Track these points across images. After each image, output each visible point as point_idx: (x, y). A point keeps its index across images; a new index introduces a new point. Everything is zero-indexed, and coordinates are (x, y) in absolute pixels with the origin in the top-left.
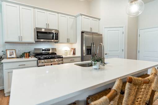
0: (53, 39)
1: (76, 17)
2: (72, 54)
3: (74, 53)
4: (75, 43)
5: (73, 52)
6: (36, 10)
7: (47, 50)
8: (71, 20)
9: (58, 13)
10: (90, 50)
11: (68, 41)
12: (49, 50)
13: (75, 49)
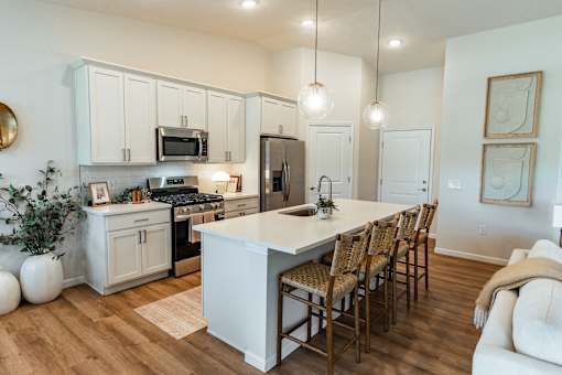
0: (197, 154)
1: (244, 96)
2: (235, 189)
3: (239, 189)
4: (241, 163)
5: (235, 184)
6: (160, 82)
7: (178, 182)
8: (235, 105)
9: (207, 88)
10: (280, 179)
11: (228, 158)
12: (182, 182)
13: (240, 178)
